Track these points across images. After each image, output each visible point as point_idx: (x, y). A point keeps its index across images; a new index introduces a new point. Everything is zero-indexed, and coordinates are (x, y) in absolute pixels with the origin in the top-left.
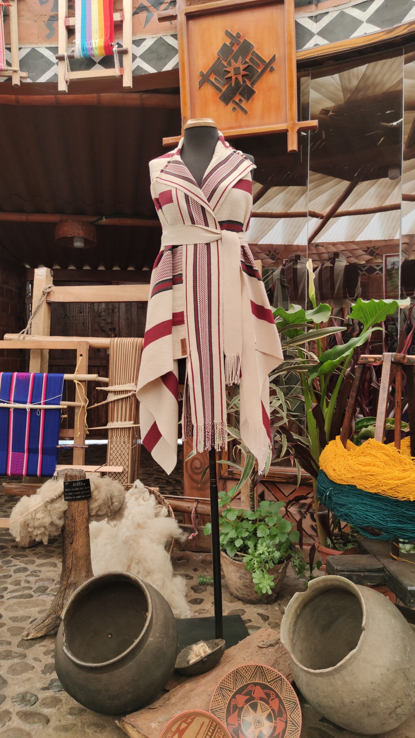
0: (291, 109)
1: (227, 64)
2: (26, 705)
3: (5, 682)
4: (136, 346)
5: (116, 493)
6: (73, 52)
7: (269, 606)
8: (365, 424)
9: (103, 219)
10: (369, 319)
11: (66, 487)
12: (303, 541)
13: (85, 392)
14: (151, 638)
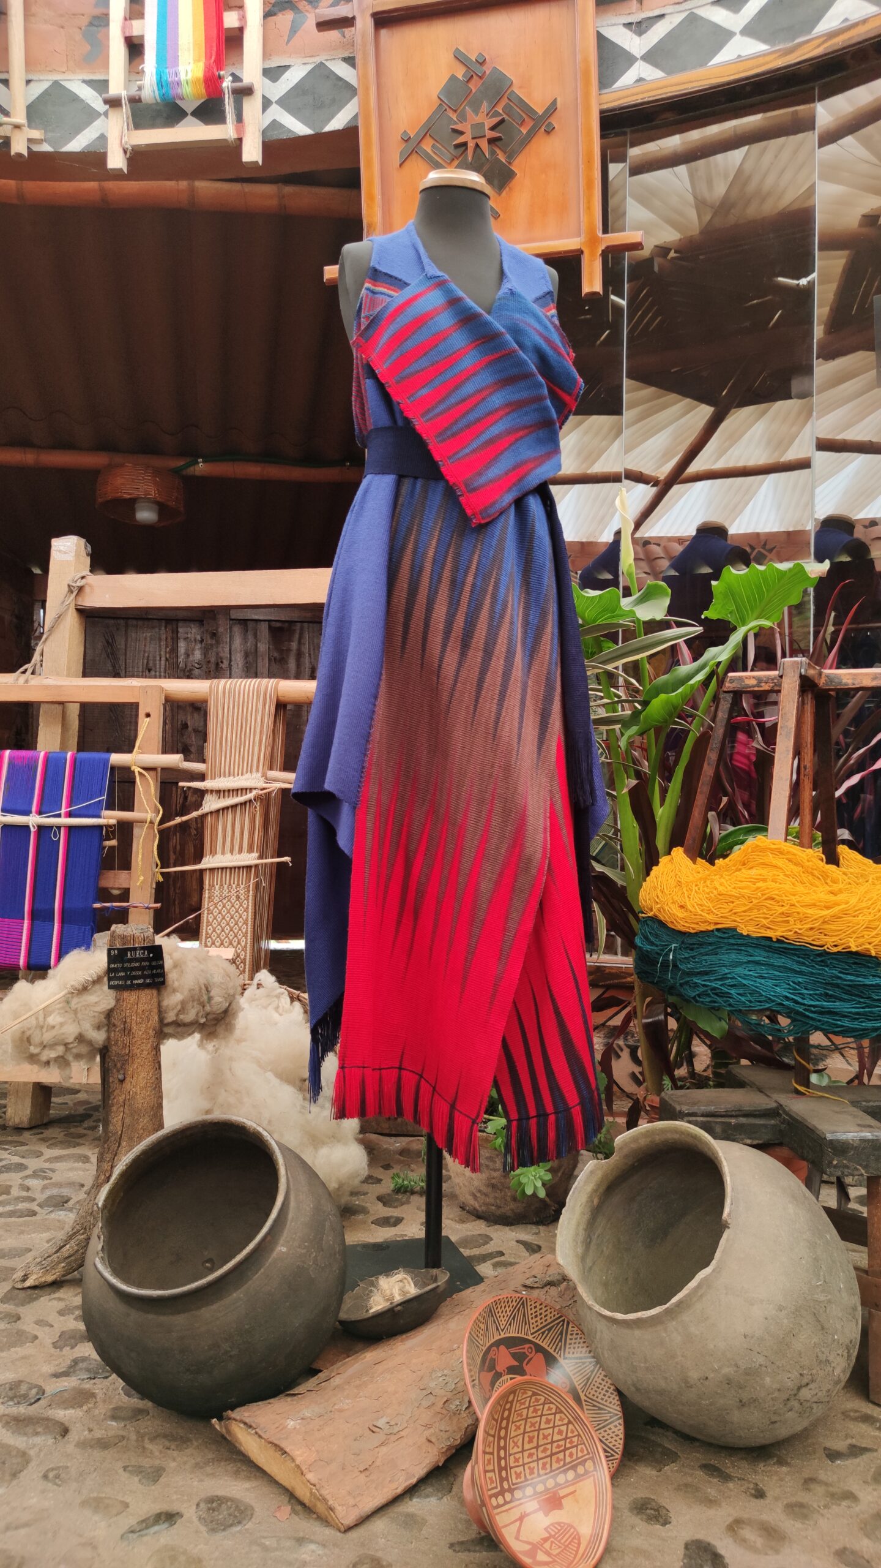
0: (589, 208)
1: (458, 117)
2: (19, 1403)
4: (266, 695)
5: (217, 979)
6: (140, 88)
7: (541, 1228)
8: (740, 838)
9: (198, 463)
10: (748, 614)
11: (111, 959)
12: (614, 1107)
13: (156, 792)
14: (283, 1246)
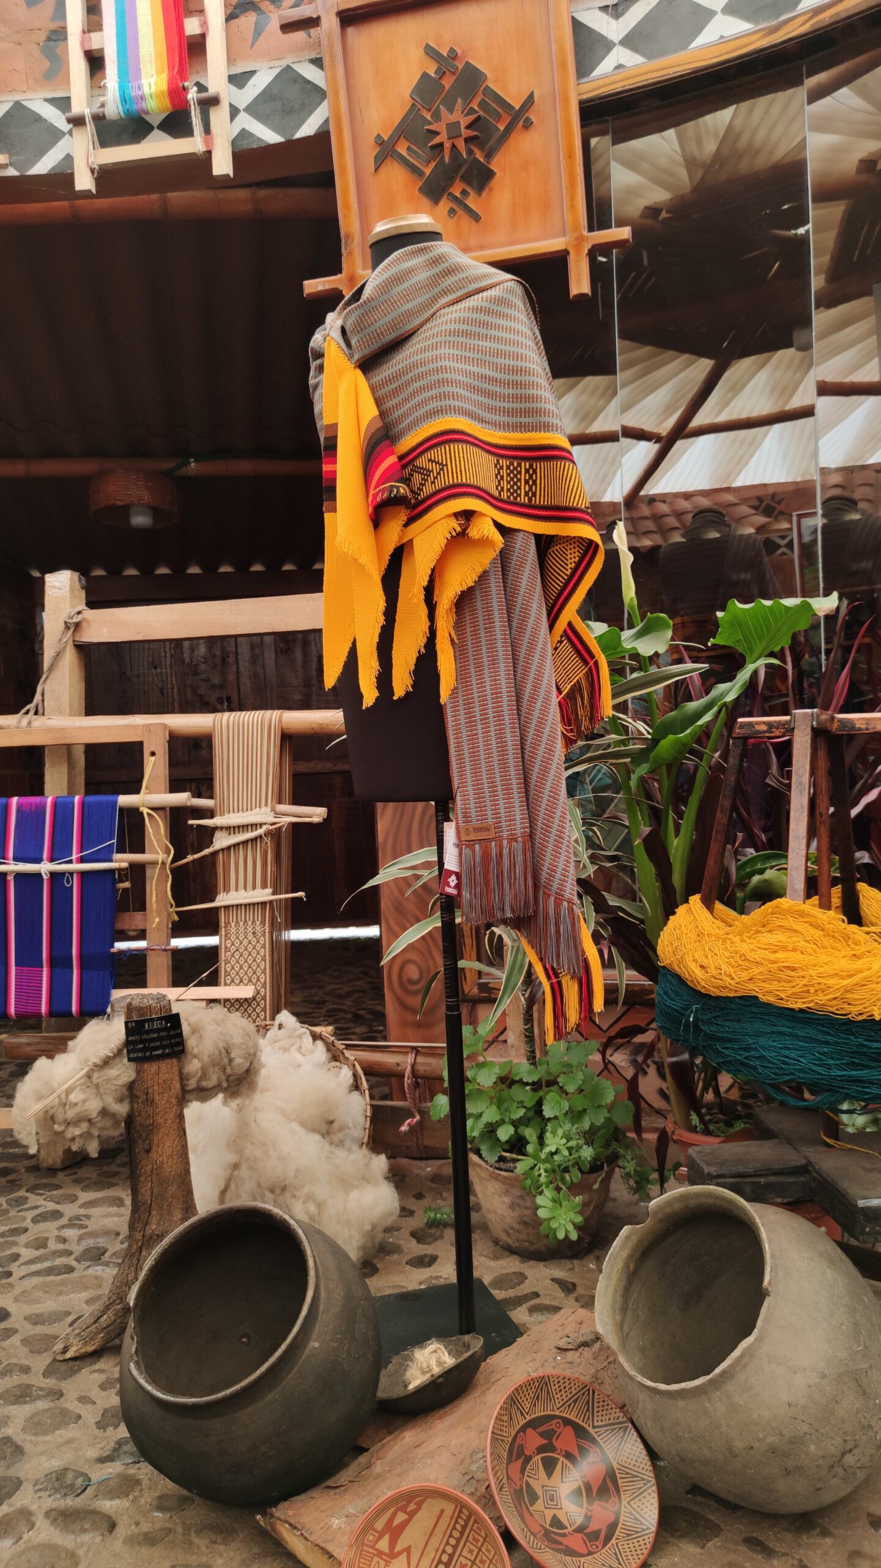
0: (573, 206)
1: (432, 116)
2: (65, 1495)
3: (19, 1450)
4: (270, 727)
5: (237, 1039)
6: (103, 105)
7: (576, 1262)
8: (759, 866)
9: (189, 463)
10: (755, 643)
11: (129, 1031)
12: (643, 1123)
13: (166, 832)
14: (315, 1341)
